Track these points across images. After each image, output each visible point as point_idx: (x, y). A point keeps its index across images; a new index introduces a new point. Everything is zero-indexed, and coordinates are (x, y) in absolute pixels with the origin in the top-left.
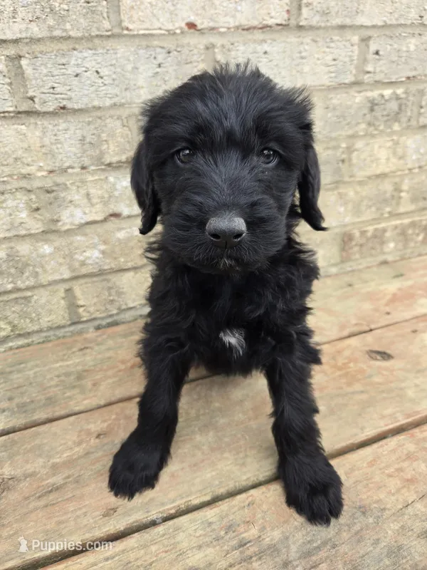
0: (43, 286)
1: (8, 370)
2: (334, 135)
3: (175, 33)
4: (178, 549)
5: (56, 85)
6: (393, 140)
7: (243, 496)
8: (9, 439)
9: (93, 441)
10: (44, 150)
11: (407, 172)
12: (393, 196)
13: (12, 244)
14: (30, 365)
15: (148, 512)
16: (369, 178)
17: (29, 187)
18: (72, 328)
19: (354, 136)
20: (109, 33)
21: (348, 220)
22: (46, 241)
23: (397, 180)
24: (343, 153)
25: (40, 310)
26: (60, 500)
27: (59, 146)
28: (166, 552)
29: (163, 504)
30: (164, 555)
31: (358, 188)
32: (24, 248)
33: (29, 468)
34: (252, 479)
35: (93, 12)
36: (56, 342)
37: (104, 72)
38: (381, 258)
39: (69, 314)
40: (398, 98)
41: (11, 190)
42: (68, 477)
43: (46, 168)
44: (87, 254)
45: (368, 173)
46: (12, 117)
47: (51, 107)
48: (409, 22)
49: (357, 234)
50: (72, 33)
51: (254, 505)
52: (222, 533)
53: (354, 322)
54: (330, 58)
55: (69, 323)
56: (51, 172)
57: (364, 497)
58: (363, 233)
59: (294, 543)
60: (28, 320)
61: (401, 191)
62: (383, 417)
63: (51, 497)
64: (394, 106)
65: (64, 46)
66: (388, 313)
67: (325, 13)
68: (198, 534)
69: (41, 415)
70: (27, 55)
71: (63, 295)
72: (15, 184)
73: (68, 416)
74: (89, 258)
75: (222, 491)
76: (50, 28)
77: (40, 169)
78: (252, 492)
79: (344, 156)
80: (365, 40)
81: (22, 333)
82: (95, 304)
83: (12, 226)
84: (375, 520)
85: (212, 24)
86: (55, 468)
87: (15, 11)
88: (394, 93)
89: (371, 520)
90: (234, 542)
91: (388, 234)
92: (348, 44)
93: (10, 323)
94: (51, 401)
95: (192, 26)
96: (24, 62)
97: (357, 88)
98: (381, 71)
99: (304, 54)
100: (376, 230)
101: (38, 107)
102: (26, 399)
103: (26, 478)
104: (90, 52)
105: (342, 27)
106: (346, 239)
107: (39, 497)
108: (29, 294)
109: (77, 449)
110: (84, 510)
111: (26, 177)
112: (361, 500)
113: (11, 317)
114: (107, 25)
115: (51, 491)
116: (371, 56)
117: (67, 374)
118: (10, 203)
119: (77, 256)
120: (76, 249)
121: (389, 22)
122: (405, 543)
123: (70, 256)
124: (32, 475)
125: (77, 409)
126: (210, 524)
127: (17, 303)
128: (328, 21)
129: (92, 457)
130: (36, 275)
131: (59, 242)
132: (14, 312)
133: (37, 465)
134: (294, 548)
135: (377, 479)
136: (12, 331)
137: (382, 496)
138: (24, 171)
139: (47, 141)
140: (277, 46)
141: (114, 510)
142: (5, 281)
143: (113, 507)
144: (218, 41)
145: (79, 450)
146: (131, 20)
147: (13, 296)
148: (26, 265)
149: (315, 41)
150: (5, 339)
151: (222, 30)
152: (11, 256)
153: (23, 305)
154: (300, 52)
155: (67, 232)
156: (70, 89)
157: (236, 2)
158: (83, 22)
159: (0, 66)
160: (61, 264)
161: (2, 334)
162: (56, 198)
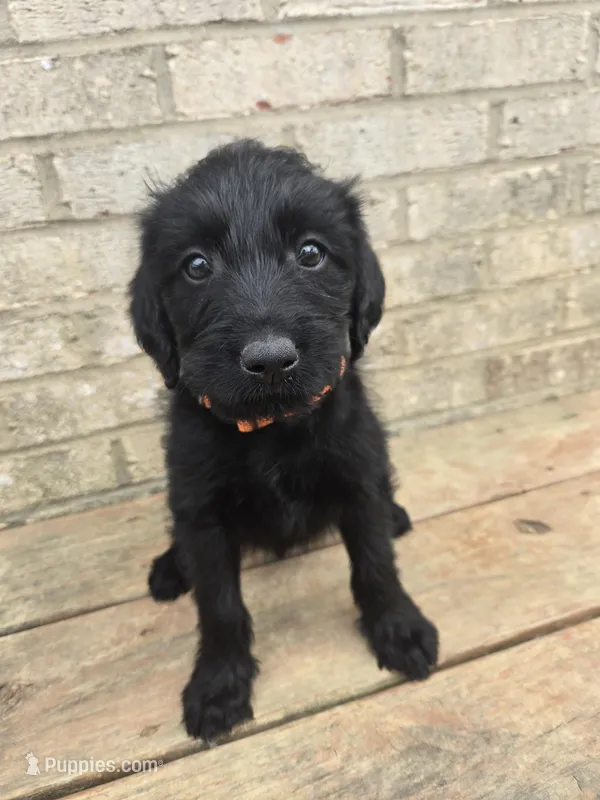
0: (82, 437)
1: (37, 546)
2: (464, 229)
3: (242, 116)
4: (233, 781)
5: (96, 187)
6: (548, 233)
8: (31, 635)
9: (137, 640)
10: (82, 265)
11: (572, 274)
12: (556, 308)
13: (44, 384)
14: (63, 540)
16: (519, 284)
17: (64, 312)
18: (121, 493)
19: (492, 230)
20: (160, 122)
21: (493, 340)
22: (87, 379)
23: (560, 285)
24: (478, 252)
25: (80, 468)
26: (88, 713)
27: (101, 260)
28: (217, 784)
30: (213, 787)
31: (505, 298)
32: (58, 389)
33: (53, 672)
34: (340, 692)
35: (140, 97)
36: (99, 511)
38: (546, 392)
39: (118, 473)
40: (549, 176)
41: (43, 316)
42: (98, 686)
43: (85, 288)
44: (139, 395)
45: (517, 277)
46: (44, 228)
47: (90, 213)
48: (556, 79)
49: (508, 360)
50: (116, 124)
51: (340, 727)
52: (293, 761)
53: (500, 480)
54: (449, 132)
55: (116, 485)
56: (92, 292)
57: (490, 718)
58: (517, 359)
59: (388, 778)
60: (64, 482)
61: (567, 300)
62: (528, 611)
63: (77, 709)
64: (545, 187)
65: (105, 140)
66: (550, 469)
67: (439, 76)
68: (260, 762)
69: (73, 605)
70: (61, 154)
71: (107, 446)
72: (47, 309)
74: (140, 400)
75: (298, 707)
76: (88, 120)
77: (78, 289)
78: (339, 709)
79: (480, 257)
80: (498, 106)
81: (57, 497)
82: (150, 460)
83: (44, 361)
84: (503, 750)
85: (289, 102)
86: (85, 674)
87: (45, 103)
88: (545, 170)
89: (497, 750)
90: (309, 774)
91: (554, 359)
92: (473, 113)
93: (42, 486)
94: (87, 587)
95: (264, 105)
96: (57, 162)
97: (491, 167)
98: (524, 144)
99: (413, 130)
100: (535, 354)
101: (74, 214)
102: (55, 584)
103: (48, 684)
104: (137, 145)
105: (463, 92)
106: (492, 367)
107: (62, 710)
108: (64, 447)
109: (114, 649)
110: (116, 728)
111: (59, 299)
112: (486, 723)
113: (43, 477)
114: (156, 111)
115: (77, 703)
116: (506, 125)
117: (110, 553)
118: (41, 332)
119: (125, 398)
120: (125, 388)
121: (529, 81)
122: (542, 781)
123: (116, 398)
124: (57, 680)
125: (119, 597)
126: (278, 750)
127: (50, 459)
128: (444, 85)
129: (135, 659)
130: (73, 423)
131: (103, 379)
132: (47, 471)
133: (64, 668)
134: (387, 785)
135: (512, 694)
136: (44, 496)
137: (516, 718)
138: (58, 292)
139: (86, 254)
140: (377, 123)
141: (155, 728)
142: (35, 432)
143: (154, 724)
144: (298, 120)
145: (117, 650)
146: (186, 103)
147: (45, 450)
148: (61, 411)
149: (427, 113)
150: (36, 506)
151: (304, 107)
152: (43, 400)
153: (58, 463)
154: (409, 127)
155: (113, 367)
156: (114, 191)
157: (320, 73)
158: (128, 110)
159: (29, 168)
160: (105, 409)
161: (33, 500)
162: (98, 325)
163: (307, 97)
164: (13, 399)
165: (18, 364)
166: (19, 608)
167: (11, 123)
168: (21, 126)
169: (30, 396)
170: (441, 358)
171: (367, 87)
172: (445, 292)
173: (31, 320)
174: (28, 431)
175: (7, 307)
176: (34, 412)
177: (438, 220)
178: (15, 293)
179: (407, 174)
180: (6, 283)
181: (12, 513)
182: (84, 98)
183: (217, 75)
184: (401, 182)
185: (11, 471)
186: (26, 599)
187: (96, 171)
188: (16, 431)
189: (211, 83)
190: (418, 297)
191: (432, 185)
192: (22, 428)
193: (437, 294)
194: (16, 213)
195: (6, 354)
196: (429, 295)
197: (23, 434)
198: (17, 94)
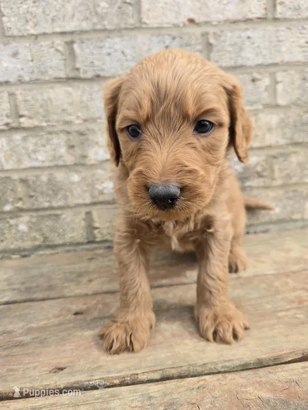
3: (179, 26)
5: (94, 61)
7: (196, 379)
9: (71, 317)
10: (82, 105)
13: (53, 172)
15: (92, 376)
17: (69, 130)
18: (88, 246)
20: (132, 27)
22: (77, 172)
25: (66, 227)
26: (20, 353)
27: (93, 102)
29: (109, 372)
32: (60, 176)
33: (10, 327)
35: (123, 14)
36: (72, 253)
37: (128, 51)
39: (87, 234)
41: (57, 131)
42: (34, 339)
43: (82, 117)
44: (105, 185)
46: (64, 82)
47: (90, 75)
50: (109, 27)
54: (303, 41)
55: (86, 241)
56: (85, 121)
60: (56, 234)
63: (15, 350)
65: (102, 35)
67: (296, 9)
70: (78, 42)
71: (83, 215)
72: (60, 127)
73: (59, 298)
74: (105, 188)
76: (94, 24)
77: (78, 117)
78: (207, 377)
81: (51, 244)
82: (107, 228)
83: (54, 158)
85: (206, 19)
86: (29, 331)
87: (73, 15)
93: (43, 235)
94: (51, 288)
95: (191, 21)
96: (75, 46)
99: (280, 39)
101: (82, 75)
102: (34, 284)
103: (4, 333)
104: (119, 39)
107: (5, 348)
108: (58, 212)
109: (54, 320)
110: (35, 365)
111: (67, 123)
113: (45, 230)
114: (131, 21)
115: (16, 346)
117: (71, 273)
118: (55, 141)
119: (97, 186)
120: (97, 180)
123: (91, 186)
124: (11, 332)
125: (68, 294)
126: (150, 398)
127: (50, 219)
128: (299, 14)
129: (64, 327)
130: (66, 197)
131: (86, 173)
132: (47, 226)
133: (18, 326)
136: (44, 242)
138: (68, 118)
139: (85, 98)
140: (258, 33)
141: (62, 369)
142: (44, 200)
143: (62, 366)
144: (211, 30)
145: (56, 321)
146: (148, 17)
147: (48, 213)
148: (60, 189)
149: (289, 29)
150: (38, 248)
151: (215, 23)
152: (51, 181)
153: (54, 221)
154: (277, 37)
155: (92, 166)
156: (104, 64)
157: (224, 4)
158: (116, 20)
159: (60, 48)
160: (85, 191)
161: (37, 243)
162: (87, 140)
163: (216, 17)
164: (34, 179)
165: (40, 158)
166: (8, 294)
167: (55, 24)
168: (60, 26)
169: (44, 178)
170: (296, 184)
171: (252, 13)
172: (300, 140)
173: (51, 133)
174: (41, 199)
175: (39, 125)
176: (45, 188)
177: (296, 94)
178: (44, 117)
179: (275, 65)
180: (41, 110)
181: (25, 250)
182: (93, 14)
183: (166, 3)
184: (272, 69)
185: (28, 223)
186: (14, 289)
187: (95, 52)
188: (34, 198)
189: (162, 7)
190: (282, 142)
191: (293, 72)
192: (37, 197)
193: (295, 141)
194: (50, 72)
195: (35, 151)
196: (289, 141)
197: (37, 201)
198: (60, 10)
